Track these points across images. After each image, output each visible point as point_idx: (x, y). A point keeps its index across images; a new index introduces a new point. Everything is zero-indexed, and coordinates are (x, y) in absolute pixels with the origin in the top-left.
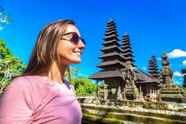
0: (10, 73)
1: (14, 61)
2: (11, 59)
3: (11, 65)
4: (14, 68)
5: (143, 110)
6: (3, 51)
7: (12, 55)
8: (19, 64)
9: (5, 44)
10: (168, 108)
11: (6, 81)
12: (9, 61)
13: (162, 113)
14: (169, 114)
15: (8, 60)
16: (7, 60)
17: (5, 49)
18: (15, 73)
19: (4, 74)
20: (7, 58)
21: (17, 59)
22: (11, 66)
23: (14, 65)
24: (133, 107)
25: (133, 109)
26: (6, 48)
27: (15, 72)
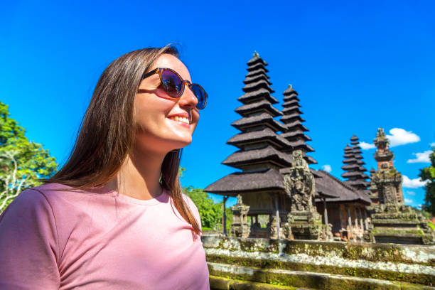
0: (18, 181)
1: (29, 152)
2: (21, 146)
3: (21, 160)
4: (28, 168)
5: (343, 263)
6: (3, 127)
7: (24, 138)
8: (40, 159)
9: (8, 111)
10: (404, 258)
11: (8, 200)
12: (17, 152)
13: (389, 268)
14: (407, 271)
15: (15, 150)
16: (11, 149)
17: (7, 124)
18: (31, 180)
19: (4, 183)
20: (12, 143)
21: (36, 147)
22: (21, 163)
23: (28, 160)
24: (319, 254)
25: (320, 261)
26: (10, 122)
27: (30, 178)
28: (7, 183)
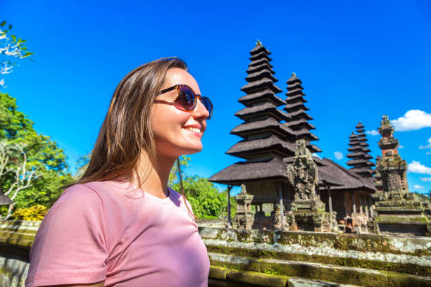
0: (28, 172)
1: (38, 144)
2: (30, 139)
3: (30, 152)
4: (37, 160)
5: (334, 253)
6: (12, 120)
7: (33, 131)
8: (49, 151)
9: (16, 104)
10: (392, 248)
11: (19, 191)
12: (25, 145)
13: (377, 258)
14: (395, 261)
15: (24, 142)
16: (21, 141)
17: (15, 117)
18: (40, 172)
19: (15, 174)
20: (21, 136)
21: (44, 139)
22: (30, 155)
23: (37, 152)
24: (312, 245)
25: (312, 251)
26: (18, 114)
27: (40, 169)
28: (17, 174)
